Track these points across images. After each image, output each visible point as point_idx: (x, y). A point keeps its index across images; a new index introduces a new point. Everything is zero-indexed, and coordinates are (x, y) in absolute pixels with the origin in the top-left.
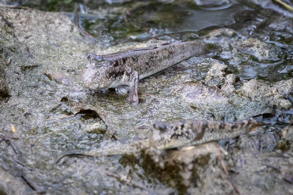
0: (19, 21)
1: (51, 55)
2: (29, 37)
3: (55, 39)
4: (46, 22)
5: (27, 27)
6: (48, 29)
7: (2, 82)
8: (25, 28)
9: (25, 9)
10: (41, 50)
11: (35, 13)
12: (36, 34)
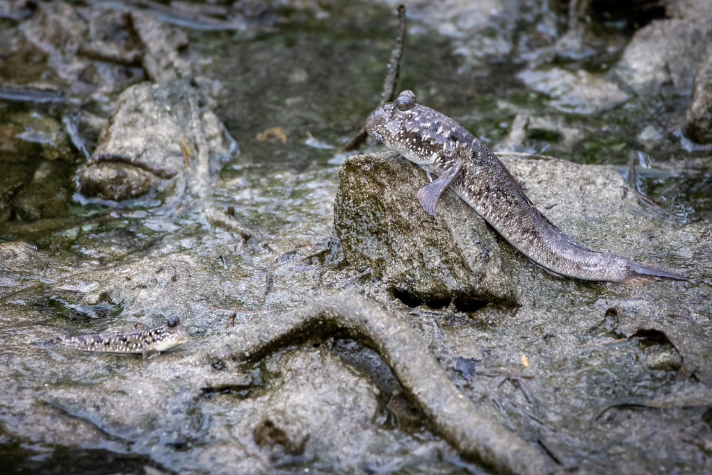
0: (536, 180)
1: (588, 238)
2: (552, 206)
3: (595, 210)
4: (581, 182)
5: (548, 188)
6: (584, 194)
7: (506, 282)
8: (546, 191)
9: (547, 160)
10: (573, 229)
11: (562, 166)
12: (565, 202)
